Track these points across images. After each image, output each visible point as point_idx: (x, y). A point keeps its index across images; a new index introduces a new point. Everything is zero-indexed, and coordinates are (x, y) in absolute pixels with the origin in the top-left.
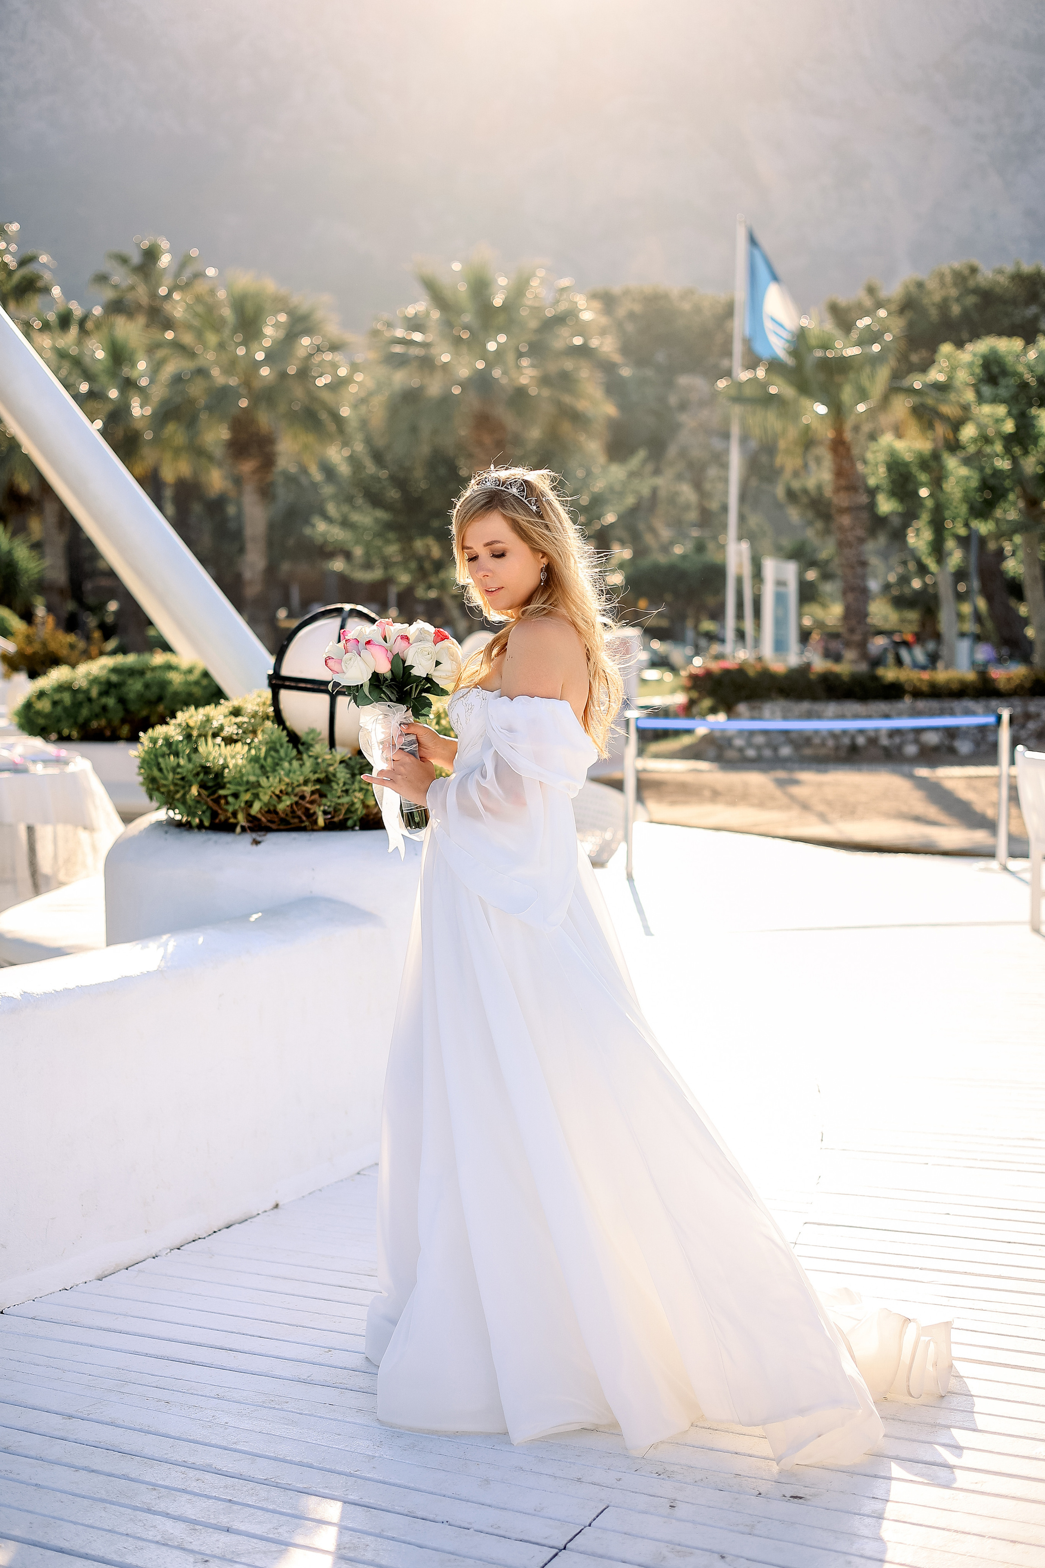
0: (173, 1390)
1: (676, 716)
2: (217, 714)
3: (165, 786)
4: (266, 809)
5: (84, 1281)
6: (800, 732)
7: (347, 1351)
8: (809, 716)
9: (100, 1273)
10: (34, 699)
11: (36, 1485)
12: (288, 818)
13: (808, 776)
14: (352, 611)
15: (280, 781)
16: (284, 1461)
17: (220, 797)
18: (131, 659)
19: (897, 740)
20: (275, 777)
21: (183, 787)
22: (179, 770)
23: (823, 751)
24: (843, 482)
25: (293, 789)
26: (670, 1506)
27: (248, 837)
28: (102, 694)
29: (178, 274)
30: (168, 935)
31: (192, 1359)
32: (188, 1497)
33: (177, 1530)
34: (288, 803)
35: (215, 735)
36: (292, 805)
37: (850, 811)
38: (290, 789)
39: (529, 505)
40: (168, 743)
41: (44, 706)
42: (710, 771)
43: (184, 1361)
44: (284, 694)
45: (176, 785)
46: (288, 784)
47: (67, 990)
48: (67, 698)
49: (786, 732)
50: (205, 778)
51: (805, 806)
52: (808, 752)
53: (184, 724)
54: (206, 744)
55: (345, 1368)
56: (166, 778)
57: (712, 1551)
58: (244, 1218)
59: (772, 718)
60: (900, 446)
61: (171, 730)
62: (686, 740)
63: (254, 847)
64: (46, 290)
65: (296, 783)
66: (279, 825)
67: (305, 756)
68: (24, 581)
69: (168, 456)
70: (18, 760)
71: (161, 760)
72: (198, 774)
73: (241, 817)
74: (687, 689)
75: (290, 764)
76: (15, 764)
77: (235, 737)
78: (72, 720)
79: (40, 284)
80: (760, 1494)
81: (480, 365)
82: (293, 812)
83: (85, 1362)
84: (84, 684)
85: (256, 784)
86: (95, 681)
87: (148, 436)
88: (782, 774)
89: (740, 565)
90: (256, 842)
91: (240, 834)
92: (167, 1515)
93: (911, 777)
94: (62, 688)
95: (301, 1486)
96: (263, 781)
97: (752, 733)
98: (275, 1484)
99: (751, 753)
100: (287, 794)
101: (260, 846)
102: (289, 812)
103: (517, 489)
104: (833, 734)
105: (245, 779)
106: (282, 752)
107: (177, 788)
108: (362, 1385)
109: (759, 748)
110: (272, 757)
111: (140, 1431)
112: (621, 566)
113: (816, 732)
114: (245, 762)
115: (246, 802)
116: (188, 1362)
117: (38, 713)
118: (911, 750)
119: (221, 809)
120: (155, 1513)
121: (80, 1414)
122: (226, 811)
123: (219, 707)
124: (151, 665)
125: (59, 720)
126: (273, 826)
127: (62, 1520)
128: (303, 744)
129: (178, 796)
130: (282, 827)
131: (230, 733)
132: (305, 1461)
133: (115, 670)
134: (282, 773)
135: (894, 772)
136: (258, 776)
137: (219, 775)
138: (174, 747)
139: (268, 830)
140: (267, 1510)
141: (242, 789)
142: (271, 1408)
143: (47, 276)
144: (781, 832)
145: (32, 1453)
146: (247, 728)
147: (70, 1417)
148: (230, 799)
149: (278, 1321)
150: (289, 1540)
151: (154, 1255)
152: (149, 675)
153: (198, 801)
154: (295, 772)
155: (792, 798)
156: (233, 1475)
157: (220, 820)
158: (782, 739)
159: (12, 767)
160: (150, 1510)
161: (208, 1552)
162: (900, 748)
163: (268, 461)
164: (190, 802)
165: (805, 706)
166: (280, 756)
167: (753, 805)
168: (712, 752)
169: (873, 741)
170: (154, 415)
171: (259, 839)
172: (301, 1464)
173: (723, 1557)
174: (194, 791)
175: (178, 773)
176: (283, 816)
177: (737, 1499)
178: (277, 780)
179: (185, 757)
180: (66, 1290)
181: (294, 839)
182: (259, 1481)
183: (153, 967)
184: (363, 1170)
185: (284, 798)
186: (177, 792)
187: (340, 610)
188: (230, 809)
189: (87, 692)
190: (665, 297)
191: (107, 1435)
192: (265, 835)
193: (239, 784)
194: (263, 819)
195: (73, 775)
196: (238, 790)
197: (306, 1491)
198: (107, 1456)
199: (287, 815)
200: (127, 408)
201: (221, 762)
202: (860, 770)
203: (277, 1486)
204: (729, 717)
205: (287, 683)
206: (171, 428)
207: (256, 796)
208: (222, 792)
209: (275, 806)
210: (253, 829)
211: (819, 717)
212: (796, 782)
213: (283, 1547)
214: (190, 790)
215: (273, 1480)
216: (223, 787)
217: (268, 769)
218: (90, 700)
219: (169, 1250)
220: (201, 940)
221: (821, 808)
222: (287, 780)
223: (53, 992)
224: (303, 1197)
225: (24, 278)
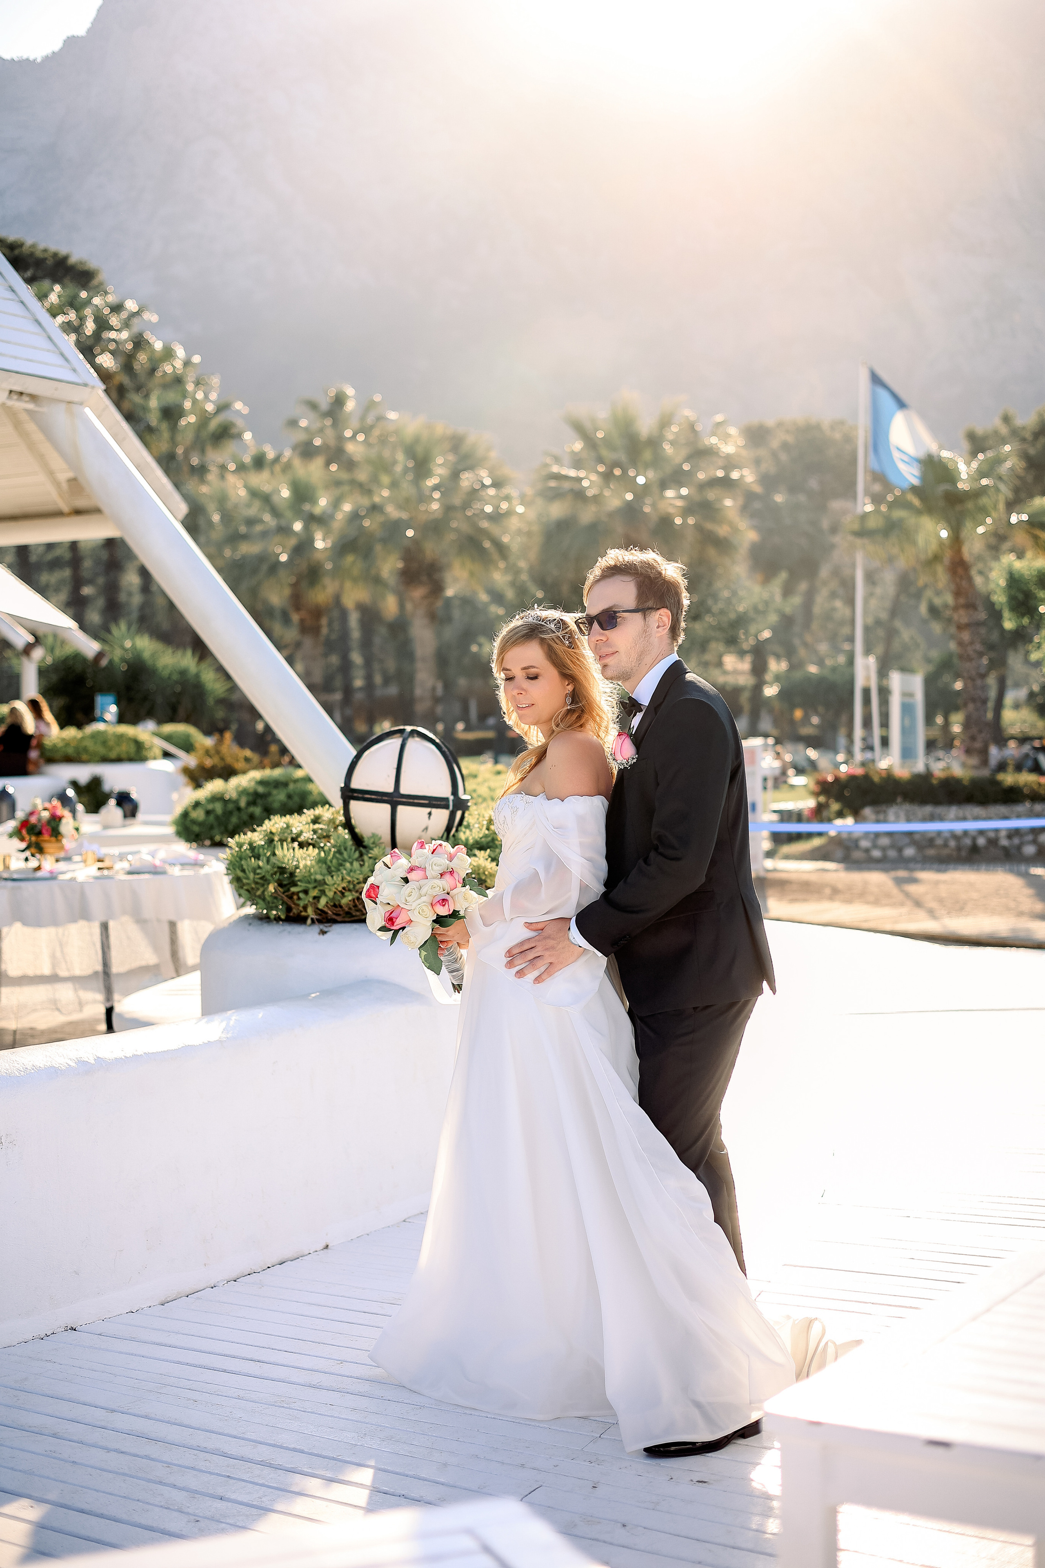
0: (203, 1392)
1: (809, 821)
2: (299, 823)
3: (248, 884)
4: (332, 904)
5: (149, 1305)
6: (923, 834)
7: (357, 1363)
8: (932, 818)
9: (163, 1299)
10: (190, 809)
11: (73, 1462)
12: (351, 912)
13: (926, 875)
14: (413, 732)
15: (342, 880)
16: (281, 1447)
17: (293, 893)
18: (277, 773)
19: (1016, 841)
20: (338, 875)
21: (263, 885)
22: (258, 871)
23: (946, 852)
24: (962, 601)
25: (354, 886)
26: (593, 1487)
27: (317, 928)
28: (250, 804)
29: (363, 418)
30: (233, 1011)
31: (225, 1368)
32: (195, 1472)
33: (179, 1497)
34: (350, 898)
35: (293, 840)
36: (354, 900)
37: (959, 907)
38: (351, 886)
39: (563, 640)
40: (252, 847)
41: (199, 815)
42: (836, 871)
43: (218, 1369)
44: (353, 804)
45: (256, 883)
46: (349, 882)
47: (135, 1057)
48: (218, 808)
49: (910, 834)
50: (281, 877)
51: (918, 904)
52: (931, 852)
53: (269, 831)
54: (282, 848)
55: (351, 1377)
56: (248, 878)
57: (616, 1521)
58: (296, 1256)
59: (897, 820)
60: (1019, 565)
61: (256, 837)
62: (816, 842)
63: (321, 936)
64: (239, 436)
65: (356, 881)
66: (344, 917)
67: (365, 858)
68: (211, 701)
69: (348, 585)
70: (157, 863)
71: (243, 862)
72: (275, 873)
73: (310, 911)
74: (816, 794)
75: (351, 864)
76: (155, 866)
77: (310, 841)
78: (223, 828)
79: (234, 431)
80: (672, 1479)
81: (629, 497)
82: (355, 906)
83: (135, 1369)
84: (234, 795)
85: (323, 882)
86: (243, 792)
87: (329, 566)
88: (902, 873)
89: (868, 678)
90: (323, 933)
91: (310, 925)
92: (174, 1486)
93: (1026, 875)
94: (216, 798)
95: (290, 1466)
96: (329, 879)
97: (877, 835)
98: (268, 1465)
99: (876, 854)
100: (350, 890)
101: (326, 936)
102: (351, 906)
103: (555, 625)
104: (954, 835)
105: (313, 877)
106: (345, 854)
107: (258, 886)
108: (361, 1390)
109: (884, 849)
110: (337, 859)
111: (168, 1422)
112: (778, 678)
113: (939, 833)
114: (313, 862)
115: (315, 898)
116: (220, 1370)
117: (194, 822)
118: (1030, 850)
119: (295, 904)
120: (165, 1484)
121: (121, 1409)
122: (298, 905)
123: (303, 816)
124: (293, 778)
125: (211, 827)
126: (339, 919)
127: (89, 1488)
128: (365, 847)
129: (259, 893)
130: (347, 919)
131: (306, 838)
132: (298, 1447)
133: (262, 783)
134: (344, 872)
135: (1011, 871)
136: (324, 875)
137: (292, 874)
138: (256, 851)
139: (335, 922)
140: (257, 1484)
141: (310, 886)
142: (280, 1407)
143: (240, 423)
144: (888, 927)
145: (75, 1438)
146: (321, 834)
147: (113, 1411)
148: (302, 895)
149: (305, 1339)
150: (269, 1507)
151: (213, 1285)
152: (291, 786)
153: (275, 896)
154: (355, 871)
155: (907, 895)
156: (236, 1458)
157: (294, 913)
158: (906, 840)
159: (153, 870)
160: (161, 1482)
161: (201, 1514)
162: (1019, 848)
163: (437, 588)
164: (268, 898)
165: (928, 809)
166: (343, 857)
167: (868, 903)
168: (839, 853)
169: (993, 842)
170: (333, 547)
171: (325, 929)
172: (294, 1450)
173: (624, 1526)
174: (271, 888)
175: (258, 874)
176: (346, 909)
177: (651, 1482)
178: (340, 878)
179: (265, 859)
180: (133, 1312)
181: (356, 929)
182: (256, 1462)
183: (214, 1038)
184: (409, 1218)
185: (347, 894)
186: (258, 889)
187: (402, 731)
188: (302, 903)
189: (236, 802)
190: (818, 427)
191: (140, 1425)
192: (330, 926)
193: (309, 882)
194: (329, 912)
195: (207, 876)
196: (307, 887)
197: (292, 1470)
198: (136, 1441)
199: (350, 908)
200: (311, 541)
201: (295, 863)
202: (978, 870)
203: (270, 1466)
204: (856, 821)
205: (356, 795)
206: (350, 559)
207: (323, 892)
208: (293, 889)
209: (339, 901)
210: (320, 921)
211: (941, 819)
212: (915, 881)
213: (262, 1511)
214: (268, 887)
215: (267, 1461)
216: (296, 885)
217: (333, 869)
218: (239, 809)
219: (226, 1282)
220: (260, 1015)
221: (933, 905)
222: (349, 878)
223: (123, 1057)
224: (352, 1240)
225: (220, 426)
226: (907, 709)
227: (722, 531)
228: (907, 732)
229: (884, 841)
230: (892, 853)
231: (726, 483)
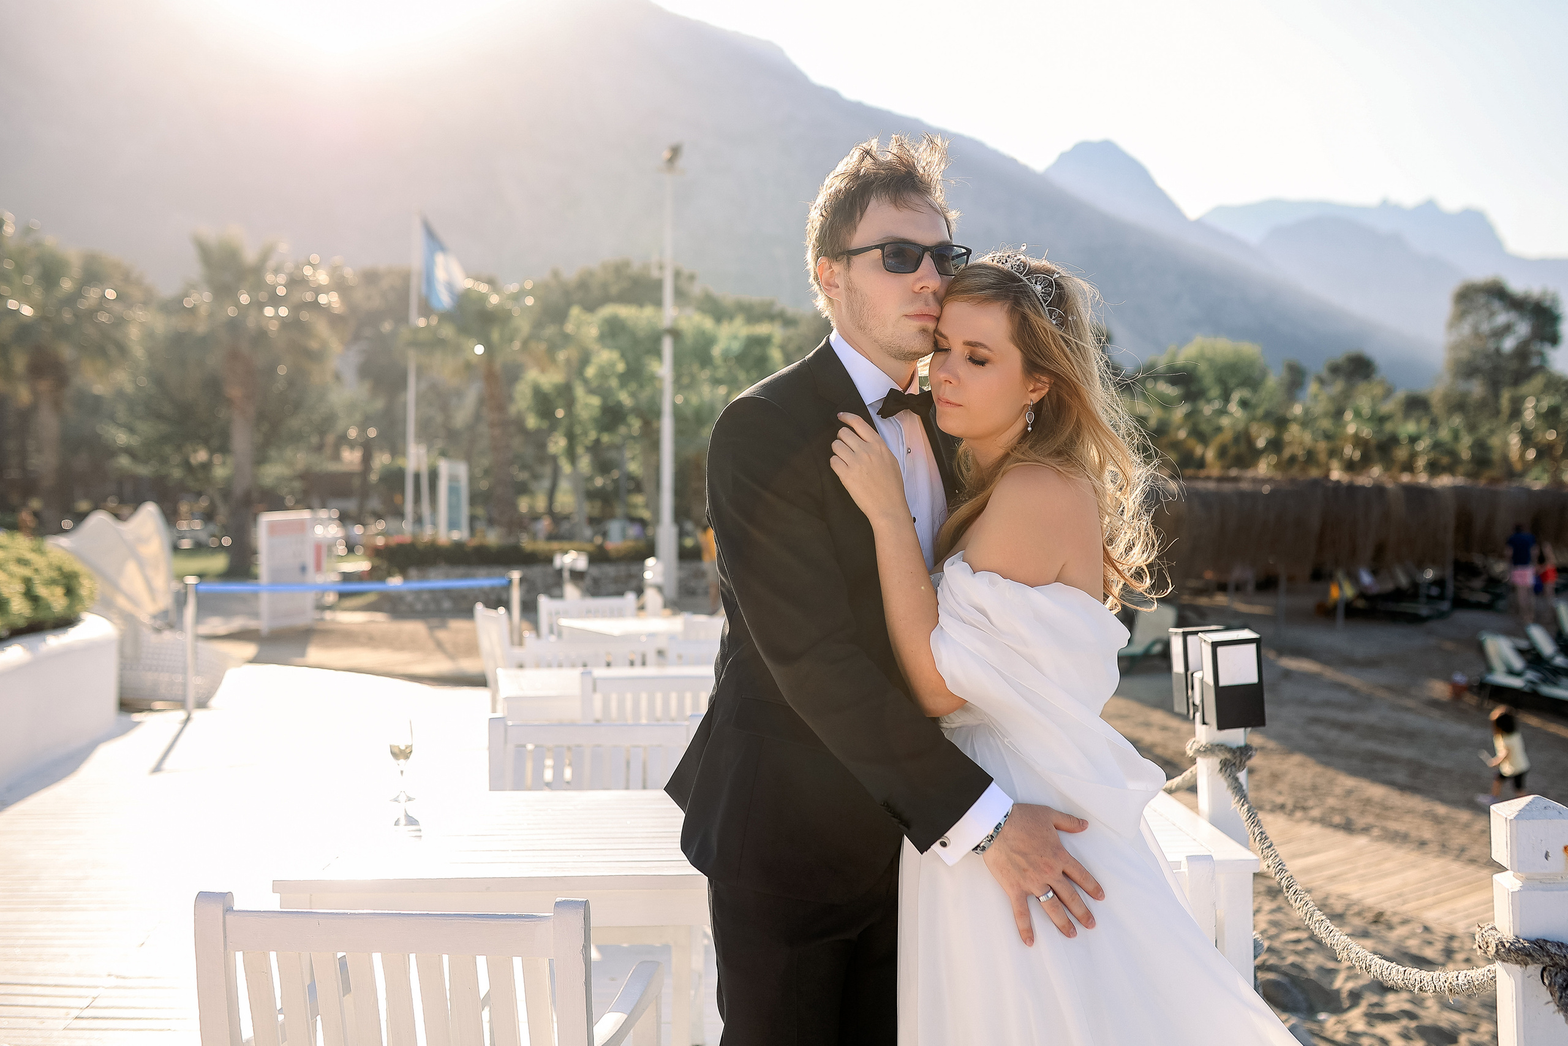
1: (364, 581)
6: (456, 589)
42: (384, 621)
49: (446, 590)
59: (436, 580)
60: (543, 379)
62: (371, 598)
74: (372, 559)
81: (234, 313)
88: (436, 623)
89: (418, 463)
97: (420, 591)
99: (418, 607)
103: (1042, 288)
104: (483, 592)
109: (425, 602)
155: (435, 640)
165: (463, 570)
168: (387, 606)
204: (404, 580)
226: (453, 490)
227: (314, 345)
228: (453, 508)
229: (426, 596)
230: (432, 607)
231: (315, 305)
